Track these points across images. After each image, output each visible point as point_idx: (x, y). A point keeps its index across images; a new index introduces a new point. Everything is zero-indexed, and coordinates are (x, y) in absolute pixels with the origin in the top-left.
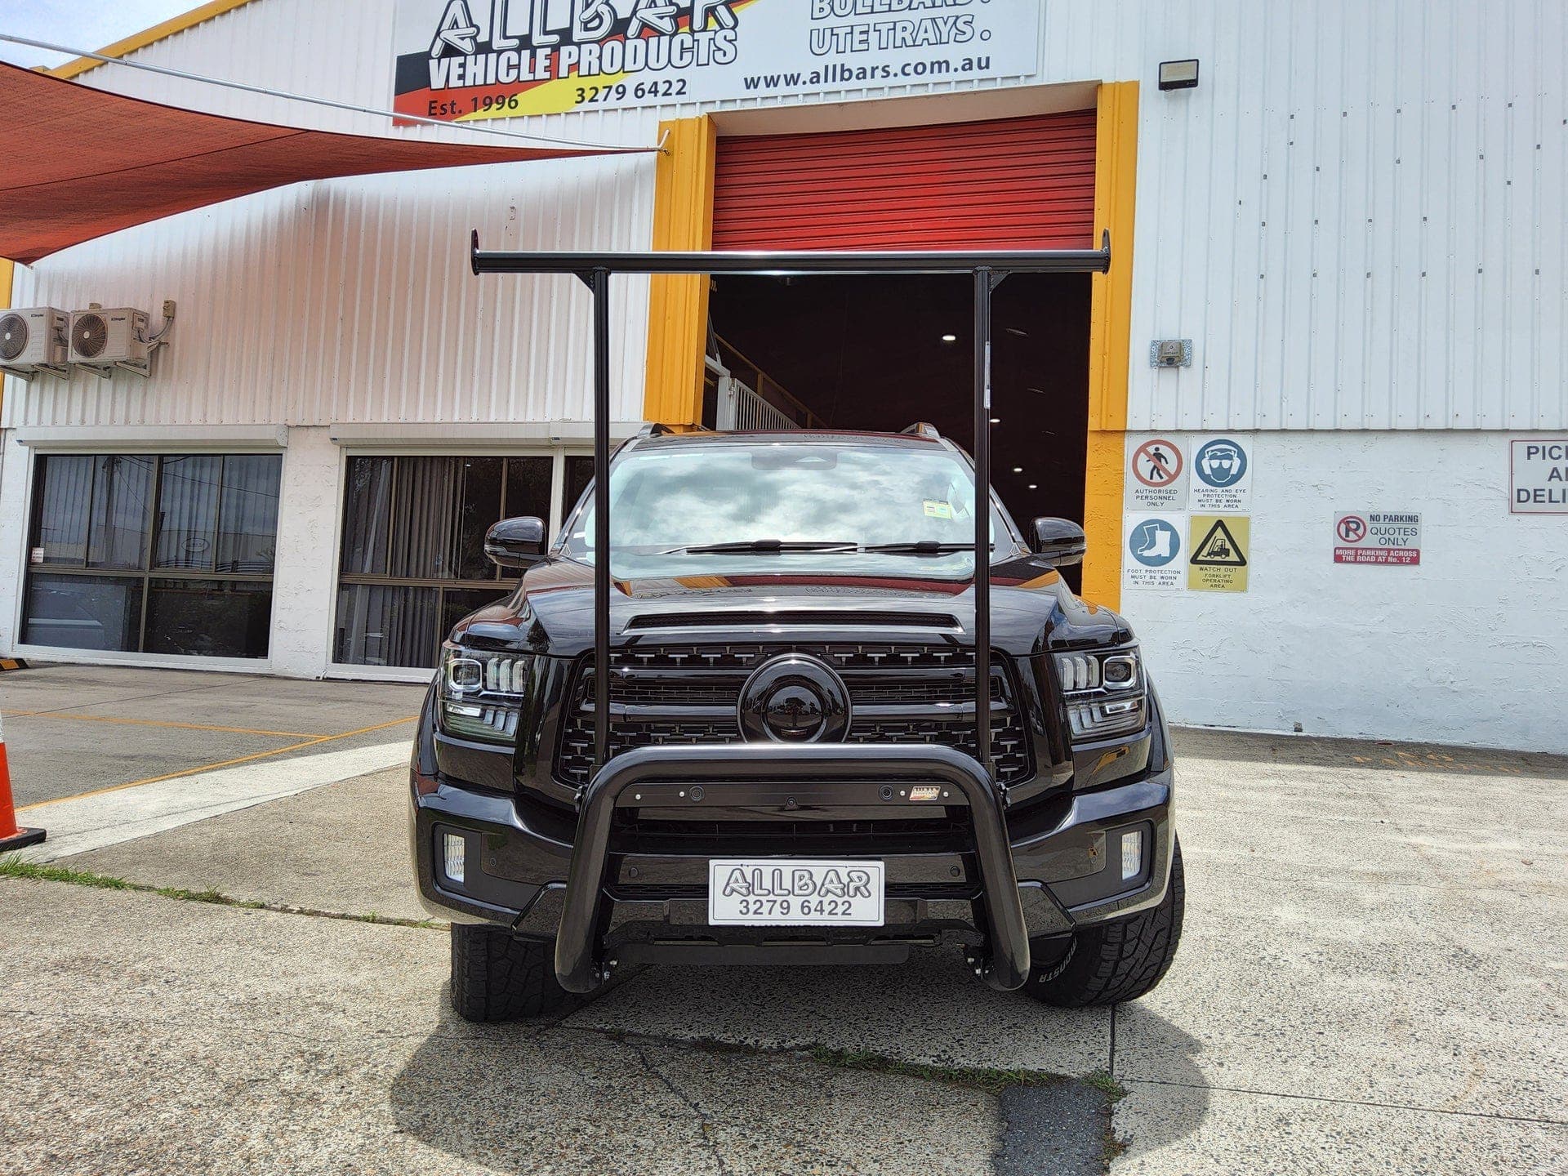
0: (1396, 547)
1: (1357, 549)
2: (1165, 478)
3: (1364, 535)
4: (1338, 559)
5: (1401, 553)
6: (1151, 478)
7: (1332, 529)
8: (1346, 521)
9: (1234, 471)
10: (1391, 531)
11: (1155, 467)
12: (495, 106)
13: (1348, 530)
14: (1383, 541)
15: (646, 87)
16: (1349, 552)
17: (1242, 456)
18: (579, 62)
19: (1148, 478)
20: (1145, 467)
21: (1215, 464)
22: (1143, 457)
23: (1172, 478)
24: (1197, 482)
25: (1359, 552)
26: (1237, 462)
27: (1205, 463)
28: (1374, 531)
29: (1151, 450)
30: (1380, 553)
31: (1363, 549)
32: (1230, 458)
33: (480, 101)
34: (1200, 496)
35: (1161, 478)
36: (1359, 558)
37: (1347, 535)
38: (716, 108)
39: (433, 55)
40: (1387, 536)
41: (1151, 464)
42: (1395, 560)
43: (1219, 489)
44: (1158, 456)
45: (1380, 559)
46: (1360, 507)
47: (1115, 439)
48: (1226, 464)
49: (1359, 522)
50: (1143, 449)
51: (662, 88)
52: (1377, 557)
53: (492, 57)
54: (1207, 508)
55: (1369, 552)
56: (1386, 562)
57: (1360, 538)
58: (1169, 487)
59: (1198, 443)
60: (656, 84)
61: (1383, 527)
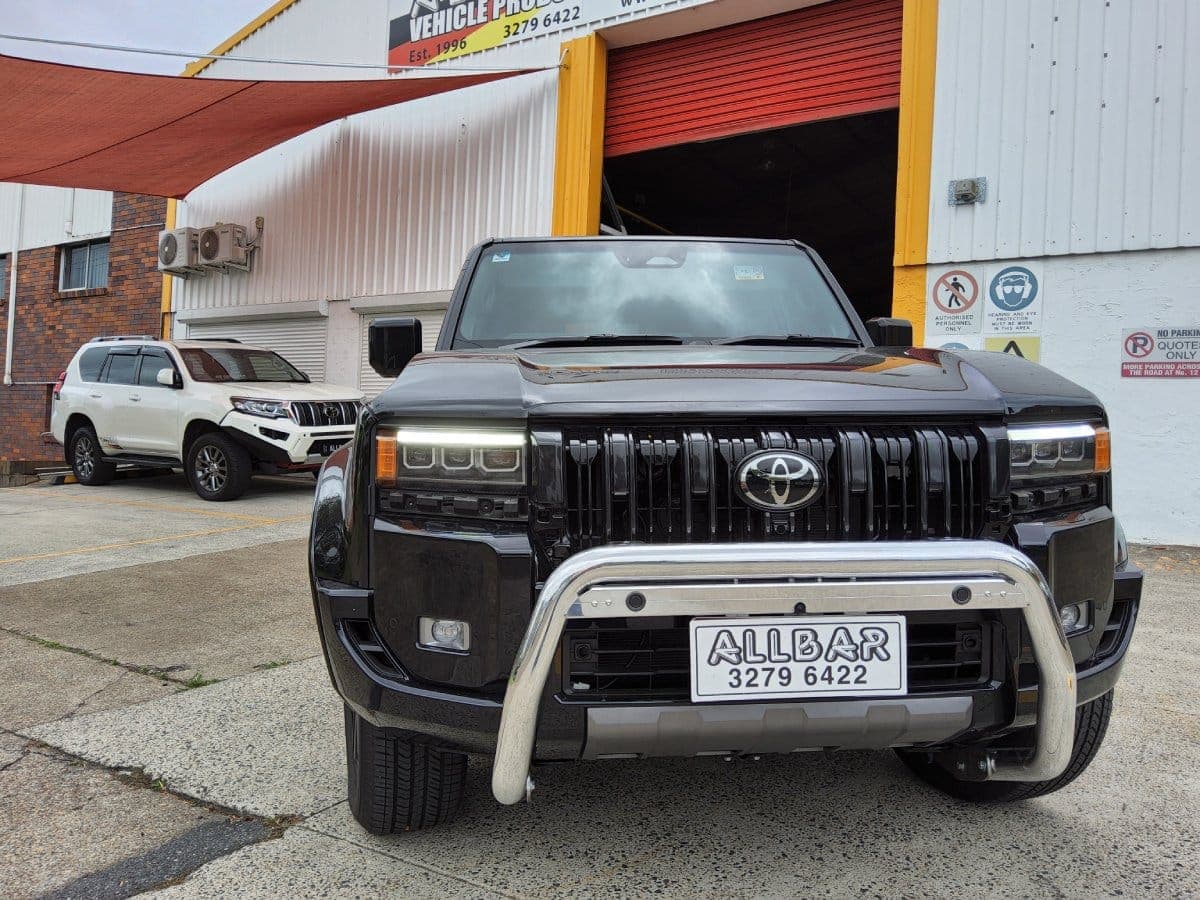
0: (1184, 360)
1: (1144, 364)
2: (962, 305)
3: (1151, 349)
4: (1125, 373)
5: (1189, 367)
6: (950, 306)
7: (1120, 345)
8: (1134, 338)
9: (1026, 295)
10: (1179, 345)
11: (953, 295)
12: (452, 48)
13: (1135, 346)
14: (1170, 355)
15: (552, 17)
16: (1135, 367)
17: (1033, 281)
18: (506, 6)
19: (946, 305)
20: (944, 296)
21: (1008, 289)
22: (942, 287)
23: (969, 304)
24: (991, 307)
25: (1146, 366)
26: (1028, 287)
27: (999, 290)
28: (1162, 346)
29: (950, 280)
30: (1168, 367)
31: (1150, 364)
32: (1022, 283)
33: (442, 47)
34: (994, 319)
35: (959, 304)
36: (1146, 372)
37: (1135, 351)
38: (602, 25)
39: (413, 16)
40: (1175, 350)
41: (950, 293)
42: (1182, 373)
43: (1012, 313)
44: (956, 285)
45: (1167, 373)
46: (1148, 324)
47: (918, 272)
48: (1018, 289)
49: (1146, 338)
50: (942, 280)
51: (563, 16)
52: (1164, 371)
53: (450, 11)
54: (1000, 330)
55: (1156, 366)
56: (1174, 376)
57: (1147, 353)
58: (965, 313)
59: (992, 271)
60: (558, 13)
61: (1171, 341)
